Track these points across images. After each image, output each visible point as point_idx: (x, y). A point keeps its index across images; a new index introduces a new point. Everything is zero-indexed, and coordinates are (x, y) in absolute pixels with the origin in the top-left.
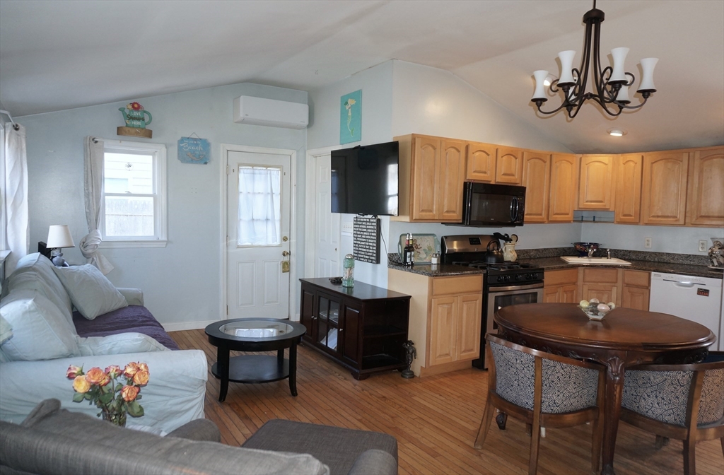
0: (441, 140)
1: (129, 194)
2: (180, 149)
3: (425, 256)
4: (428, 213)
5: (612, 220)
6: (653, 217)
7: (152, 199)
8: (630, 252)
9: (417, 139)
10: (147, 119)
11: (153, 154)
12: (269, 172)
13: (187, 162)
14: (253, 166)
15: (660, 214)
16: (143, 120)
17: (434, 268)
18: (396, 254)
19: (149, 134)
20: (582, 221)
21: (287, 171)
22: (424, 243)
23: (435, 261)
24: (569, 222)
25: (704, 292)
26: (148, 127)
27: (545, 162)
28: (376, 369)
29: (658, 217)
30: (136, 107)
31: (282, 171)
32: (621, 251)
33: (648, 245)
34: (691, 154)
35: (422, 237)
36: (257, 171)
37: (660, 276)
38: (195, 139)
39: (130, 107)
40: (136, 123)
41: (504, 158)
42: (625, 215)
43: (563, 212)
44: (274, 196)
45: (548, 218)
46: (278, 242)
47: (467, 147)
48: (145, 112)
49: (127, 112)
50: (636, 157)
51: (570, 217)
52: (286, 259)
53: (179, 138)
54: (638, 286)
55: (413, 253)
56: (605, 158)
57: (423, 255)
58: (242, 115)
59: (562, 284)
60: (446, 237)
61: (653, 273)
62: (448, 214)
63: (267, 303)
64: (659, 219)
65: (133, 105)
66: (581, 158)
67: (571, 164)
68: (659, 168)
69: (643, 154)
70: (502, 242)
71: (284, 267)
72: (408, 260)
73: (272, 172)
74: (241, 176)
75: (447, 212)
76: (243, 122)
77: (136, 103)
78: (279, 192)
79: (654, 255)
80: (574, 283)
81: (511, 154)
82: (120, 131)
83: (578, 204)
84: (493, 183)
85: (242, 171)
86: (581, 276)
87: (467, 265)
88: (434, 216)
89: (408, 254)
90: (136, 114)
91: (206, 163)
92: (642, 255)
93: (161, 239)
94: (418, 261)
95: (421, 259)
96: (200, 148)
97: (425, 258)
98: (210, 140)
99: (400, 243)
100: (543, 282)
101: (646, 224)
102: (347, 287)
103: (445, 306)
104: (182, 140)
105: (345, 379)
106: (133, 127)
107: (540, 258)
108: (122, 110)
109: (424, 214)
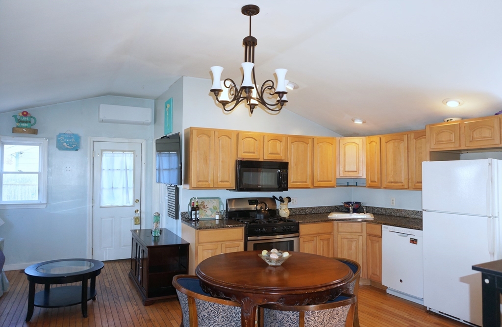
0: (215, 131)
1: (21, 172)
2: (58, 141)
3: (211, 213)
4: (205, 183)
5: (365, 185)
6: (389, 182)
7: (37, 175)
8: (382, 208)
9: (194, 131)
10: (33, 121)
11: (39, 145)
12: (125, 155)
13: (63, 150)
14: (113, 151)
15: (393, 181)
16: (30, 122)
17: (217, 222)
18: (187, 212)
19: (35, 132)
20: (348, 186)
21: (138, 153)
22: (210, 205)
23: (217, 217)
24: (333, 187)
25: (414, 241)
26: (34, 127)
27: (307, 144)
28: (160, 298)
29: (392, 182)
30: (25, 114)
31: (134, 154)
32: (376, 208)
33: (393, 203)
34: (409, 135)
35: (210, 200)
36: (115, 155)
37: (387, 228)
38: (70, 135)
39: (21, 114)
40: (24, 125)
41: (271, 142)
42: (372, 182)
43: (326, 179)
44: (128, 171)
45: (313, 185)
46: (131, 203)
47: (238, 135)
48: (32, 117)
49: (18, 117)
50: (376, 139)
51: (333, 183)
52: (138, 215)
53: (58, 134)
54: (376, 236)
55: (198, 212)
56: (357, 140)
57: (209, 213)
58: (101, 117)
59: (318, 234)
60: (229, 200)
61: (383, 226)
62: (222, 183)
63: (123, 246)
64: (393, 184)
65: (23, 113)
66: (340, 140)
67: (332, 144)
68: (390, 146)
69: (381, 136)
70: (278, 202)
71: (136, 221)
72: (194, 217)
73: (127, 155)
74: (104, 158)
75: (221, 181)
76: (103, 121)
77: (25, 112)
78: (132, 168)
79: (396, 212)
80: (330, 233)
81: (277, 138)
82: (14, 130)
83: (340, 174)
84: (261, 160)
85: (104, 155)
86: (335, 227)
87: (238, 220)
88: (210, 184)
89: (193, 212)
90: (25, 119)
91: (77, 150)
92: (388, 211)
93: (42, 202)
94: (205, 217)
95: (207, 216)
96: (73, 140)
97: (211, 215)
98: (80, 134)
99: (190, 204)
100: (299, 232)
101: (386, 188)
102: (154, 236)
103: (210, 251)
104: (60, 135)
105: (136, 305)
106: (22, 127)
107: (315, 214)
108: (15, 116)
109: (200, 183)
